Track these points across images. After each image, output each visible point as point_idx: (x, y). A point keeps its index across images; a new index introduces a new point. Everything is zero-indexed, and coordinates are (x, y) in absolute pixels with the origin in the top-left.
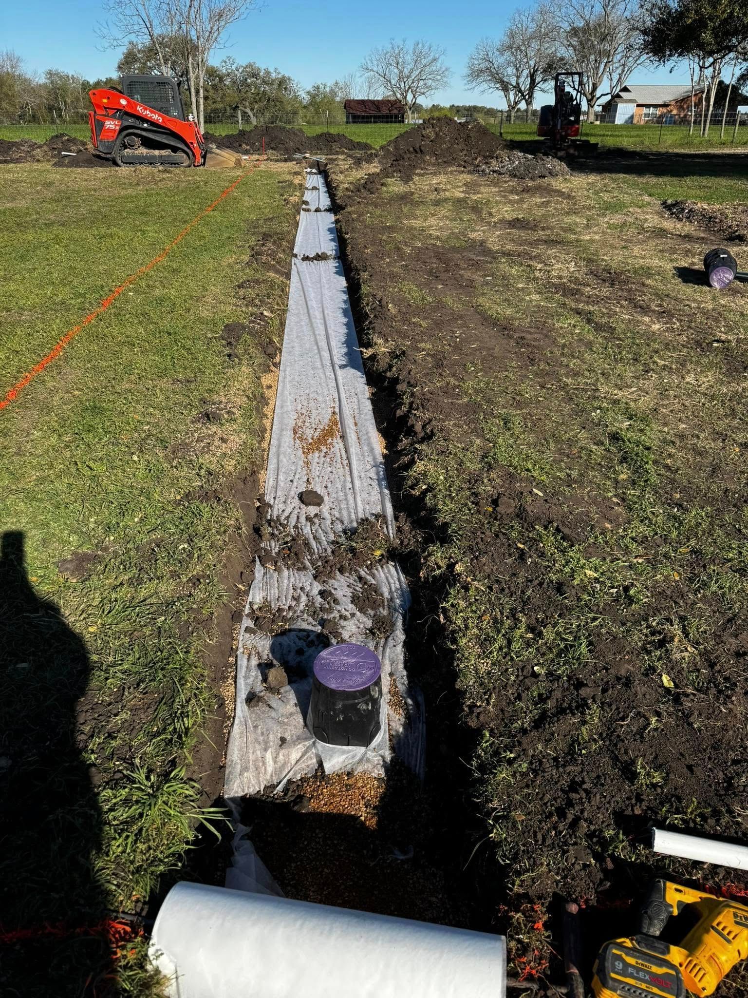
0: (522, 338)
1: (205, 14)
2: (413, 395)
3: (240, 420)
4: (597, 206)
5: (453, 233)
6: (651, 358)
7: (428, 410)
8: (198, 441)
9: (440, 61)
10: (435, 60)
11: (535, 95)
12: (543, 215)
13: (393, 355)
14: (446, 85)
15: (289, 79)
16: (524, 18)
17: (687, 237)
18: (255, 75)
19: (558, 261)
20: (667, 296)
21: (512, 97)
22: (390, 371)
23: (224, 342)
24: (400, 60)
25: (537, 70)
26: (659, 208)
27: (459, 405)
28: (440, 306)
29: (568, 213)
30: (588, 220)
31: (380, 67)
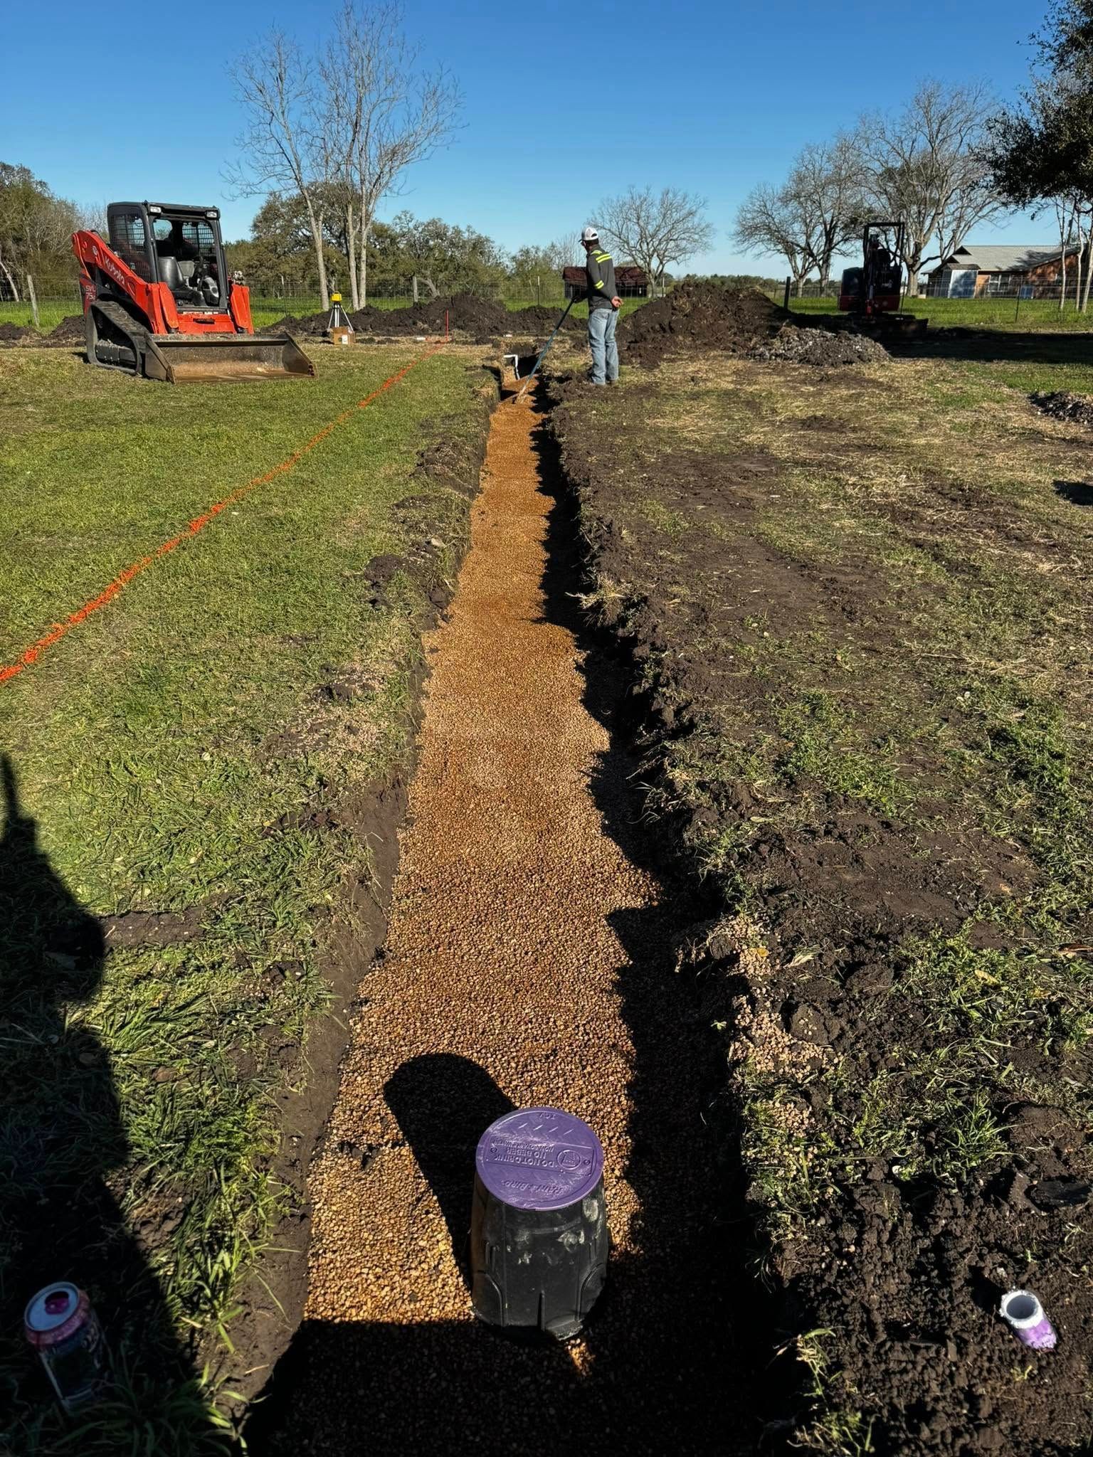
0: (833, 581)
1: (373, 151)
2: (659, 663)
3: (382, 699)
4: (933, 400)
5: (719, 436)
6: (1043, 613)
7: (685, 687)
8: (310, 731)
9: (698, 215)
10: (691, 213)
11: (832, 261)
12: (852, 412)
13: (628, 603)
14: (706, 246)
15: (487, 240)
16: (816, 157)
17: (1074, 442)
18: (440, 235)
19: (880, 473)
20: (1057, 522)
21: (800, 263)
22: (624, 626)
23: (368, 583)
24: (643, 214)
25: (835, 227)
26: (1025, 403)
27: (735, 679)
28: (702, 534)
29: (890, 409)
30: (921, 419)
31: (614, 224)
